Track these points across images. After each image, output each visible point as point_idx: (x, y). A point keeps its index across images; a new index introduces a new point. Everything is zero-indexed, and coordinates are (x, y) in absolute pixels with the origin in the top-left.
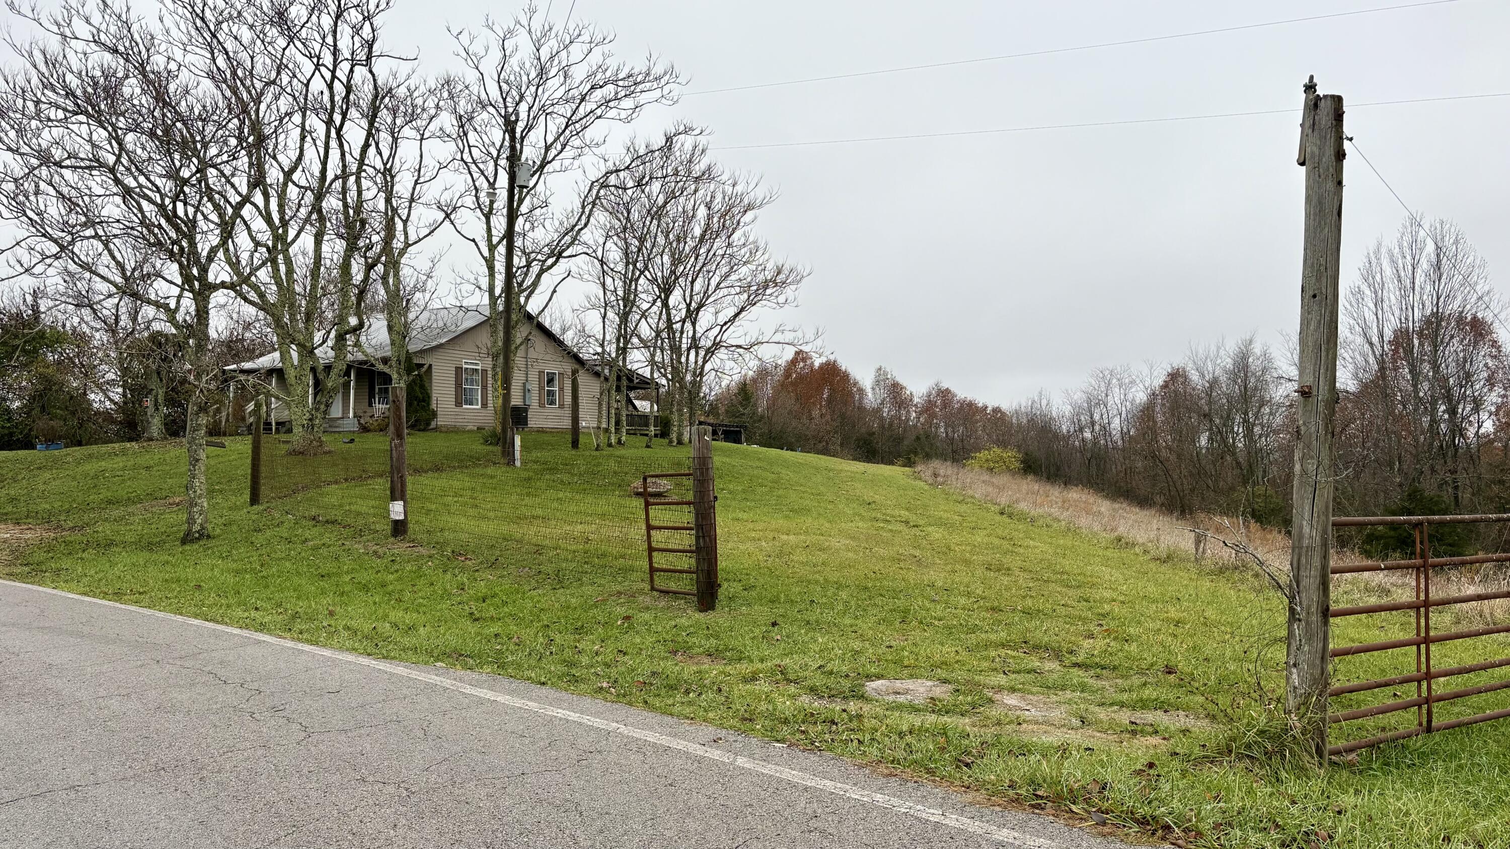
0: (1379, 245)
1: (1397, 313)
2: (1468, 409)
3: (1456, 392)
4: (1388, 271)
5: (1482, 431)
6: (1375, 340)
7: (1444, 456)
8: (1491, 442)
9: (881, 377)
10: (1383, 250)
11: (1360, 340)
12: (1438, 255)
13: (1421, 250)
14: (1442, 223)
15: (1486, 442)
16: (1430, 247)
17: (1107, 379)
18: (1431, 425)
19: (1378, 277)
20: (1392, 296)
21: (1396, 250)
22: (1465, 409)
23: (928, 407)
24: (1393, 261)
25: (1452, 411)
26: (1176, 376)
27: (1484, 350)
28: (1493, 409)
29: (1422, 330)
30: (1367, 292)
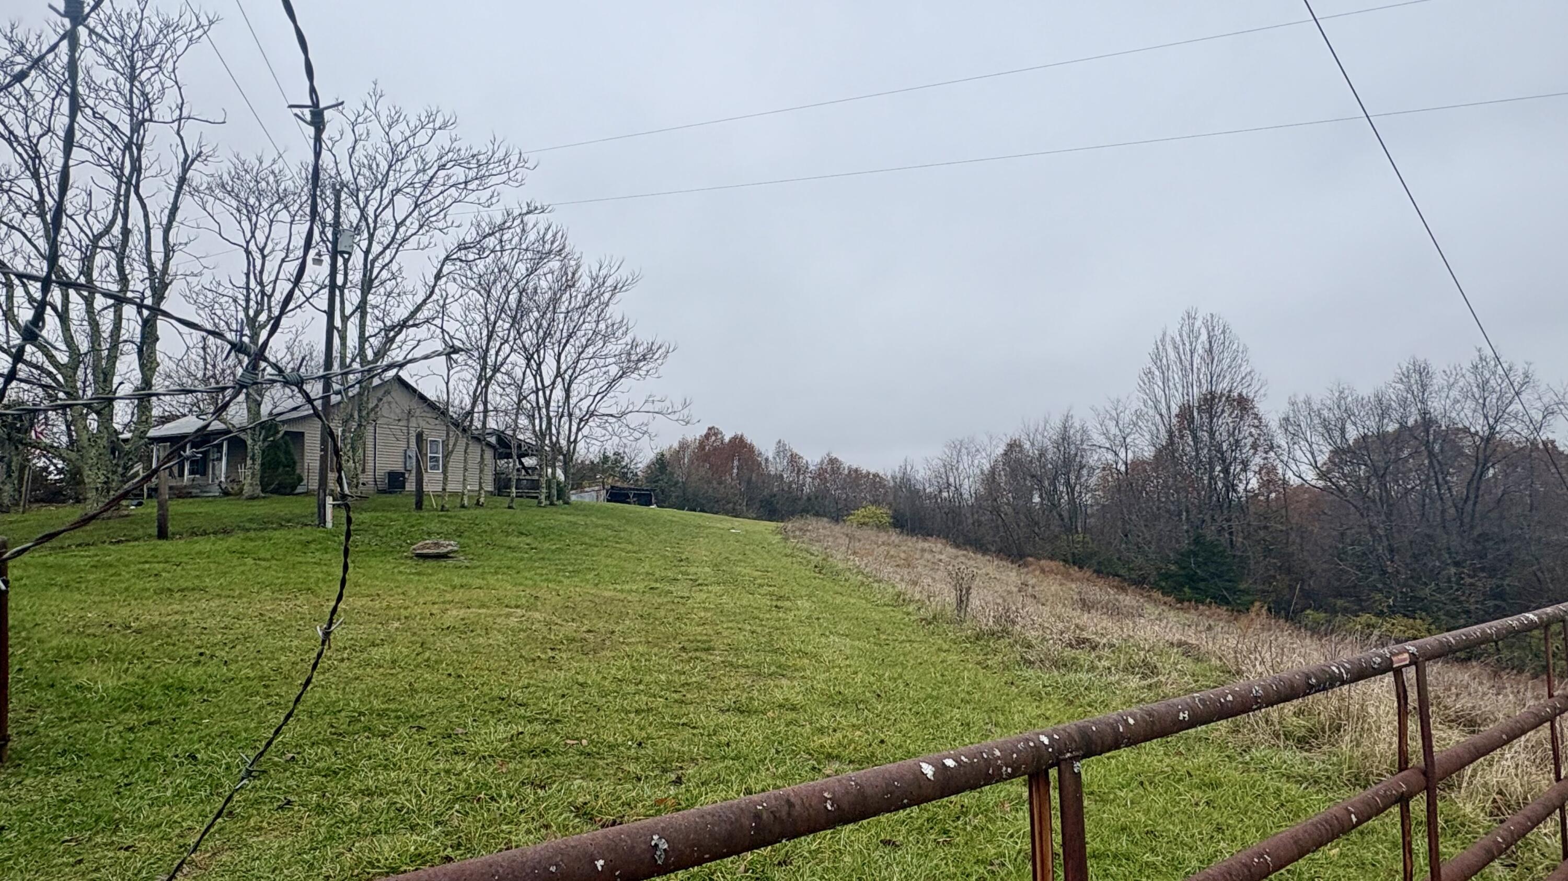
0: (1164, 335)
1: (1180, 389)
2: (1238, 470)
3: (1228, 455)
4: (1172, 355)
5: (1249, 487)
6: (1164, 411)
7: (1221, 506)
8: (1256, 495)
9: (781, 449)
10: (1168, 339)
11: (1152, 412)
12: (1210, 342)
13: (1197, 338)
14: (1212, 316)
15: (1253, 496)
16: (1204, 337)
17: (958, 448)
18: (1210, 483)
19: (1164, 361)
20: (1176, 376)
21: (1178, 339)
22: (1236, 468)
23: (820, 474)
24: (1176, 348)
25: (1226, 471)
26: (1013, 446)
27: (1249, 420)
28: (1257, 469)
29: (1200, 406)
30: (1157, 373)
